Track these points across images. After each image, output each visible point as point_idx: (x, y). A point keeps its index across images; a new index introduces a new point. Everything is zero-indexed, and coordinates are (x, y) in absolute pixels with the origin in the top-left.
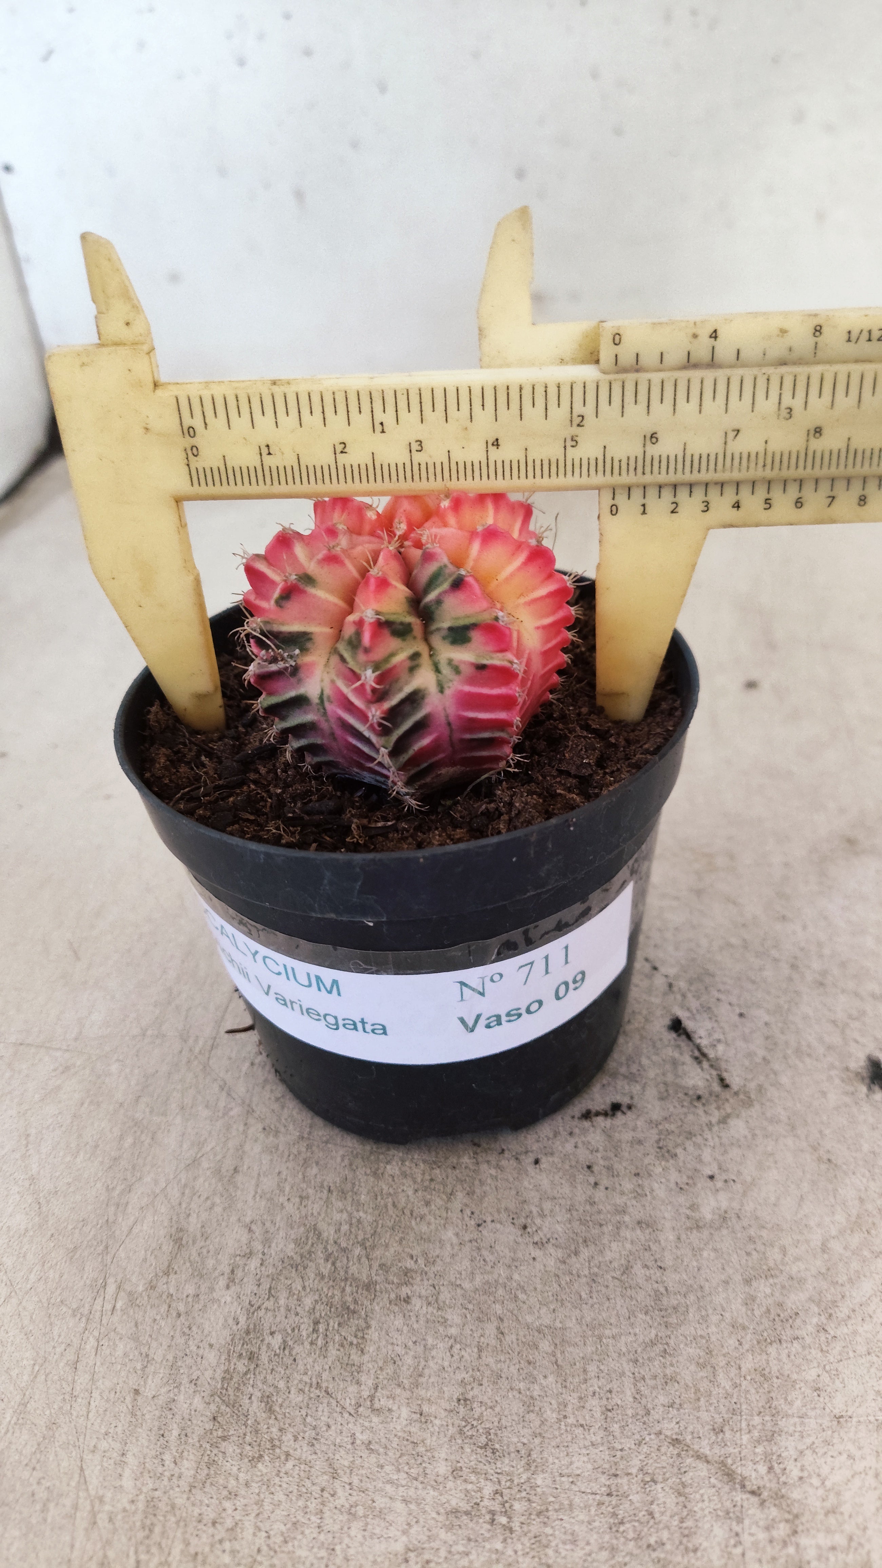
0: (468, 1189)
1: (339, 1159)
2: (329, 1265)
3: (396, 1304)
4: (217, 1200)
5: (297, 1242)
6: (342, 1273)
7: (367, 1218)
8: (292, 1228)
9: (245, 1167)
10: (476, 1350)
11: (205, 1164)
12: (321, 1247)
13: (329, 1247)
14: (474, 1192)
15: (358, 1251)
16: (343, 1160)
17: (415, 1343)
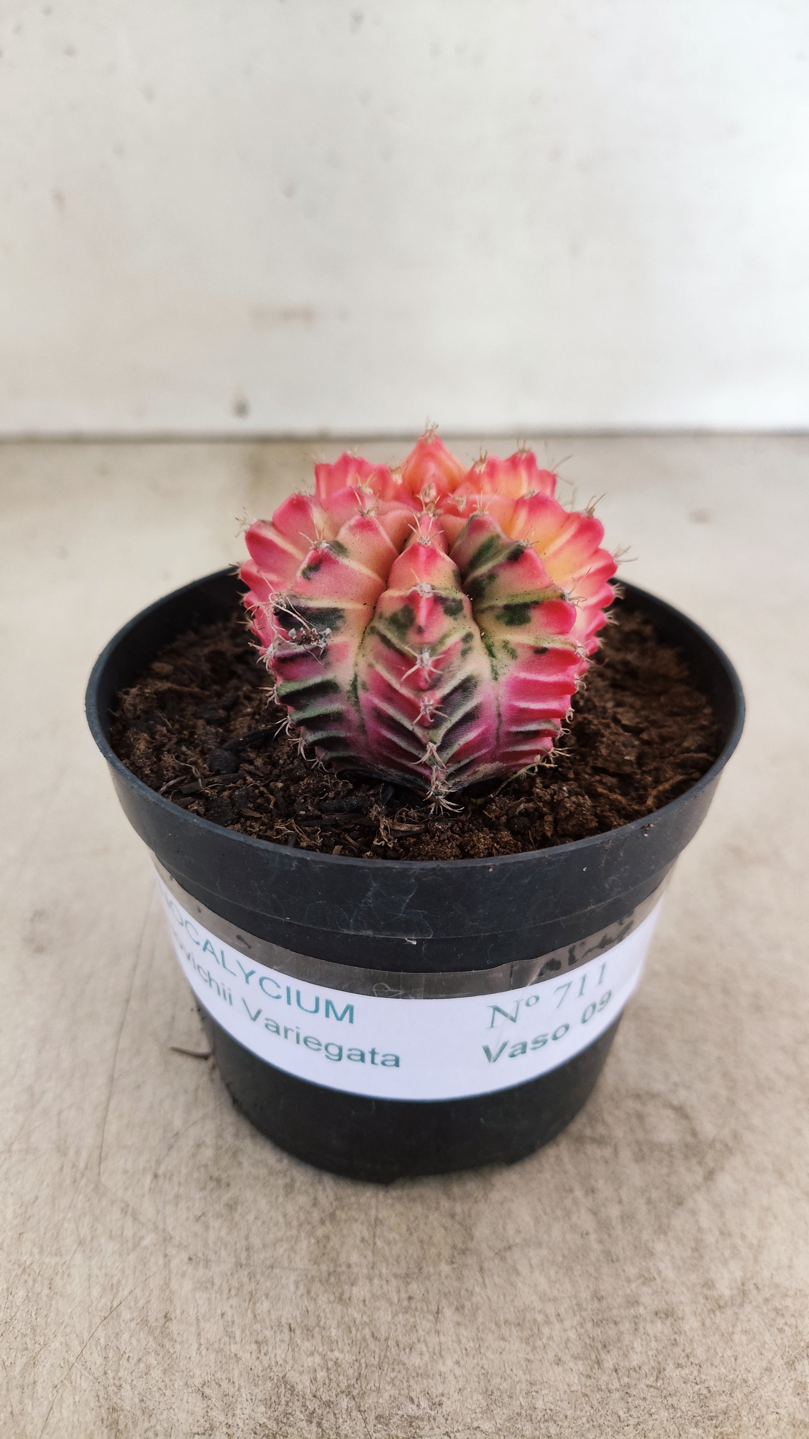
0: (455, 1303)
1: (292, 1287)
2: (314, 1427)
4: (152, 1360)
5: (267, 1403)
7: (346, 1357)
8: (256, 1385)
9: (178, 1311)
11: (126, 1315)
12: (298, 1404)
13: (308, 1403)
14: (463, 1307)
15: (345, 1402)
16: (297, 1287)
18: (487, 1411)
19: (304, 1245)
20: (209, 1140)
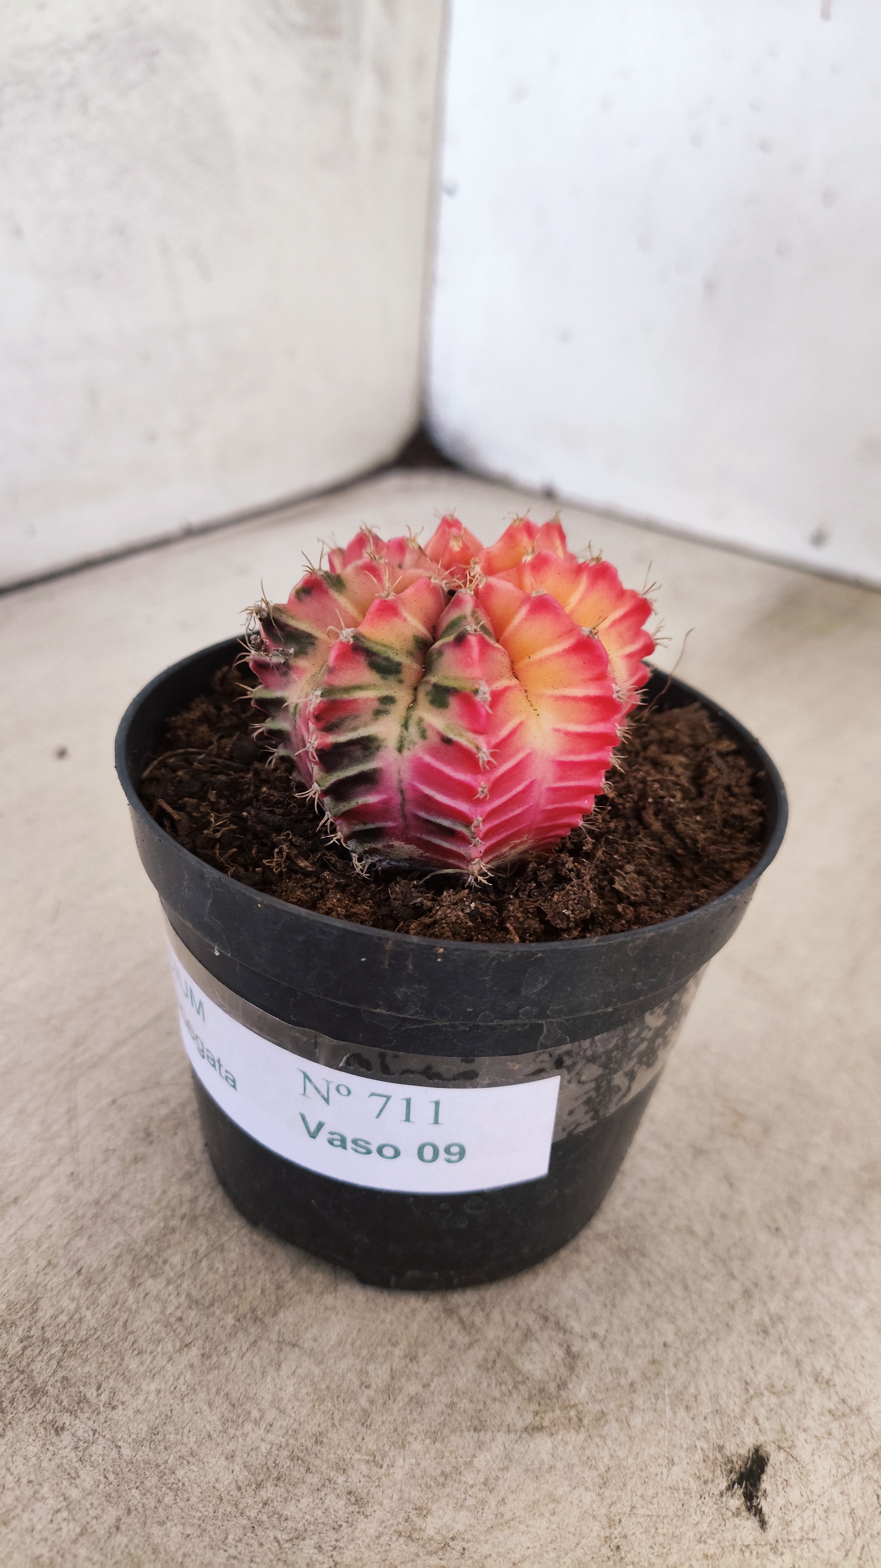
0: (207, 1350)
1: (112, 1245)
2: (19, 1347)
3: (45, 1428)
5: (10, 1305)
6: (24, 1363)
7: (91, 1319)
8: (17, 1289)
9: (27, 1201)
10: (78, 1530)
12: (27, 1324)
13: (34, 1328)
14: (209, 1357)
15: (56, 1349)
16: (115, 1247)
17: (30, 1482)
18: (139, 1443)
19: (152, 1224)
20: (173, 1103)
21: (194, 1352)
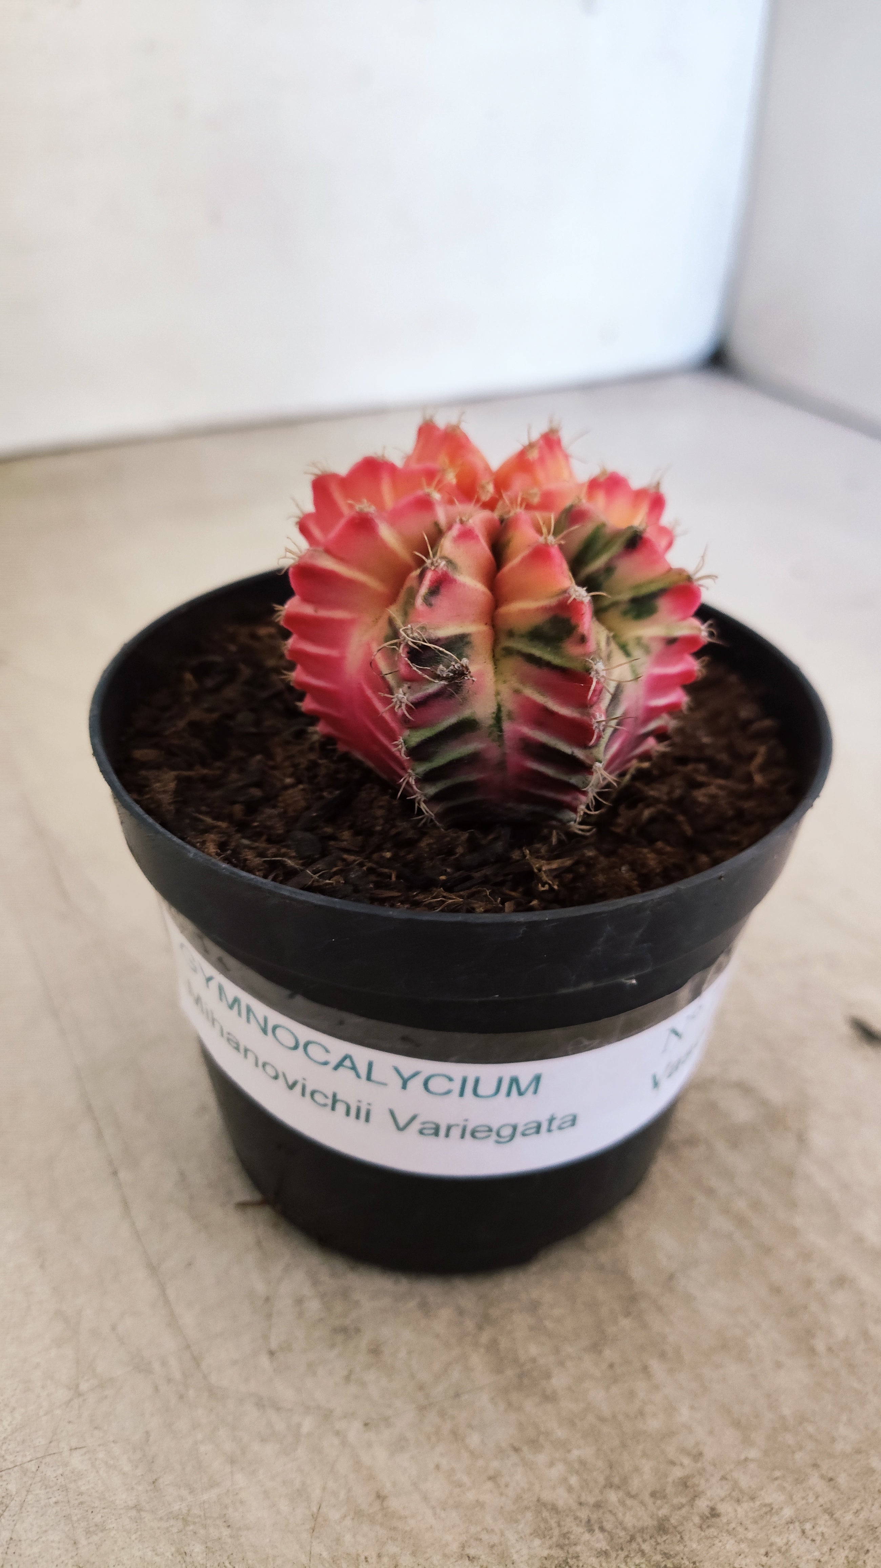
0: (655, 1352)
1: (491, 1407)
2: (599, 1535)
3: (708, 1527)
4: (392, 1549)
6: (622, 1534)
7: (584, 1452)
8: (516, 1522)
9: (388, 1485)
12: (569, 1520)
13: (579, 1514)
14: (664, 1352)
15: (613, 1497)
16: (496, 1405)
17: (767, 1554)
18: (746, 1440)
19: (476, 1360)
21: (655, 1365)
